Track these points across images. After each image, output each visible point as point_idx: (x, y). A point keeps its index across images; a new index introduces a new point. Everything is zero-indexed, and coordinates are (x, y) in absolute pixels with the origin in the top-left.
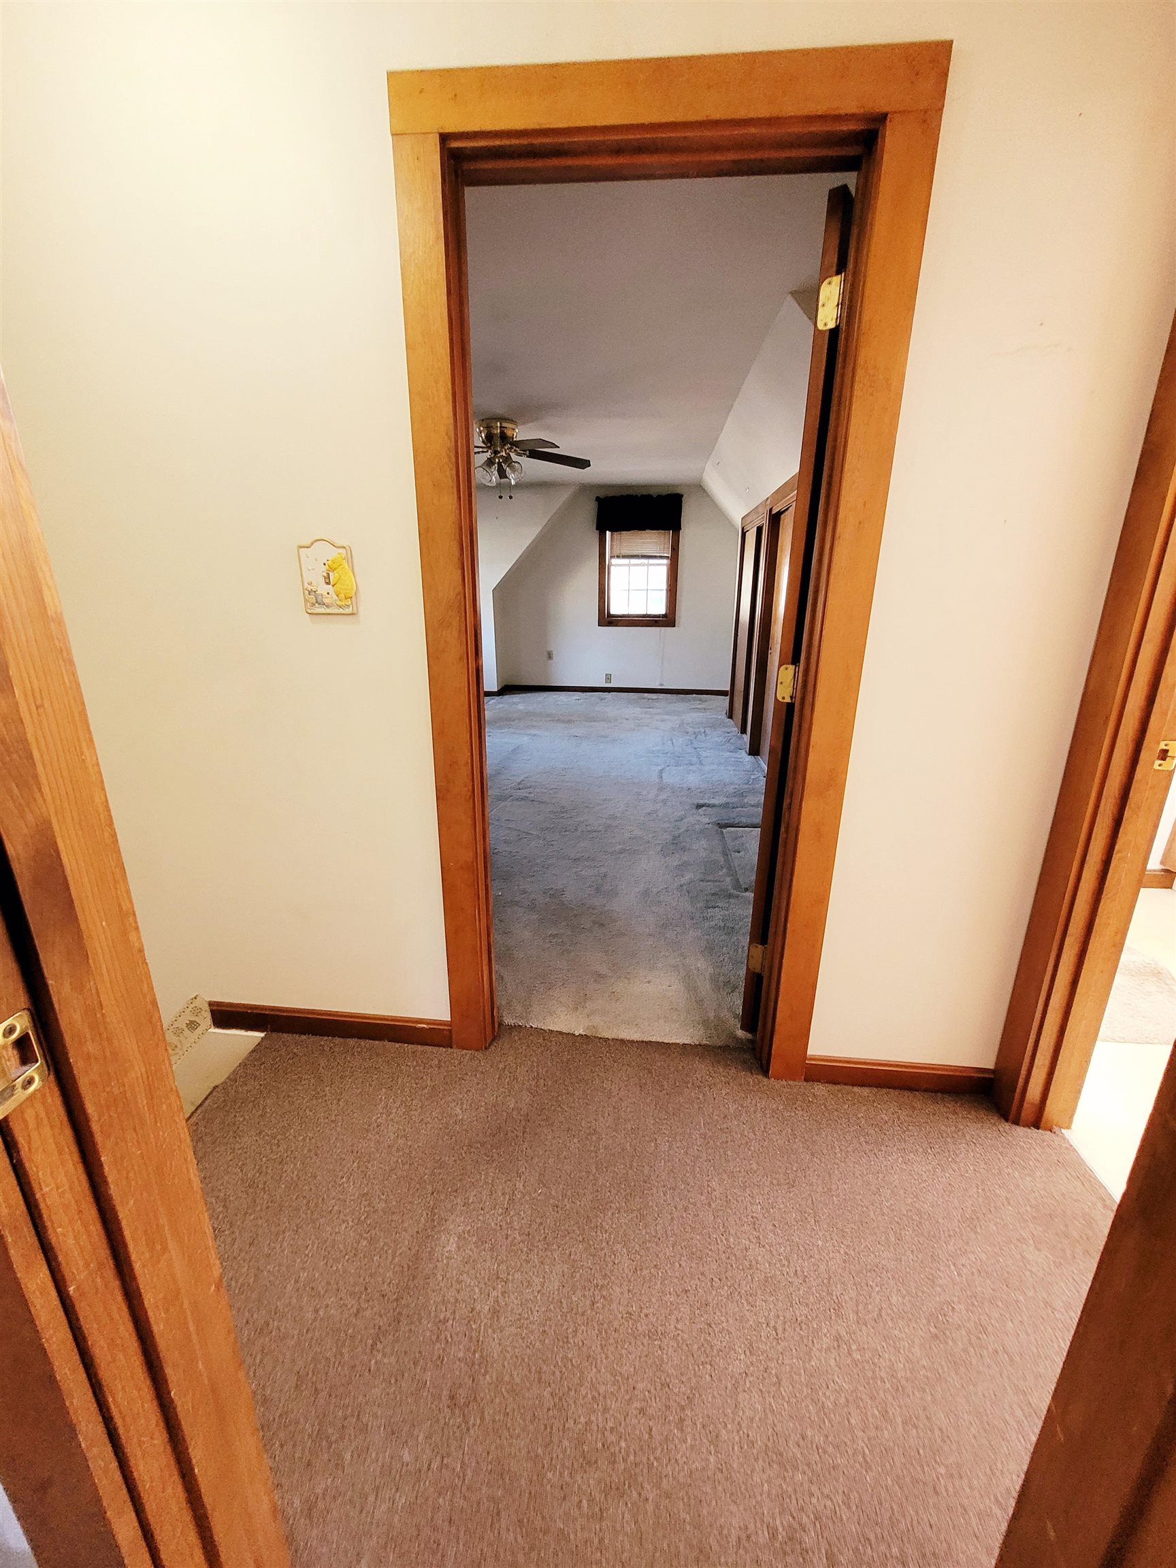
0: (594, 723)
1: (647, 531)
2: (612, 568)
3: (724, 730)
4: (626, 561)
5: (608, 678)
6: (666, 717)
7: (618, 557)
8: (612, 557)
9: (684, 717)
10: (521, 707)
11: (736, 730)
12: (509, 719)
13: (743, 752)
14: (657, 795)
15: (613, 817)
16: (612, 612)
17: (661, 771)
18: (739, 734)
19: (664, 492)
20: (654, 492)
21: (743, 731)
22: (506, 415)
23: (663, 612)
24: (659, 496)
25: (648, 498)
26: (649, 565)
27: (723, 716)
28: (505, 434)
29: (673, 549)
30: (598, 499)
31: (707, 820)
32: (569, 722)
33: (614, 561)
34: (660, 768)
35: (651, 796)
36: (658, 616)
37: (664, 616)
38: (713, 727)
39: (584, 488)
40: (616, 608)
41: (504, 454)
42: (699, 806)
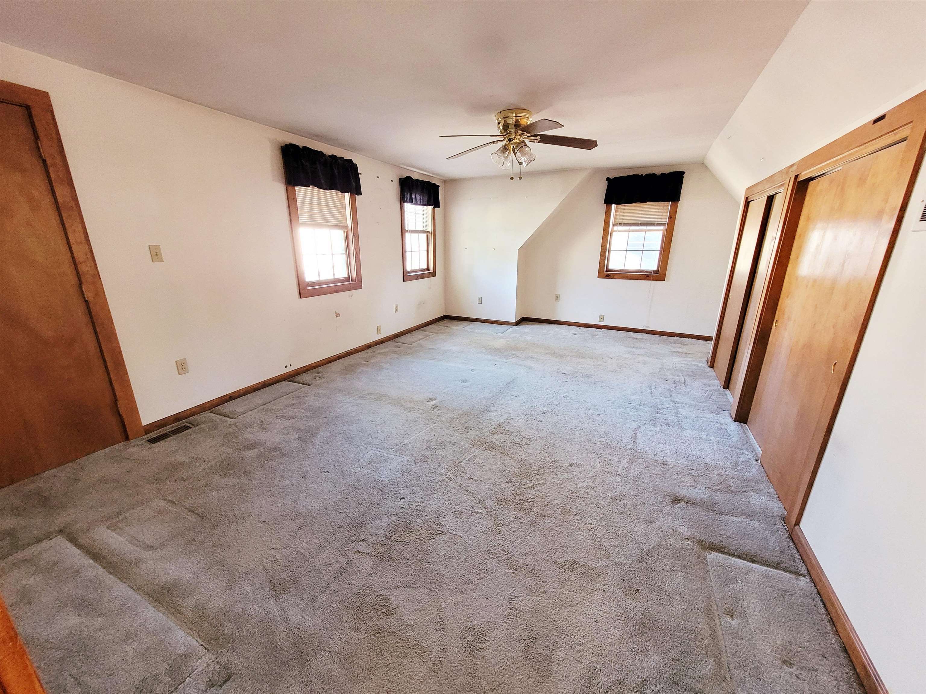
0: (582, 360)
1: (649, 203)
2: (614, 234)
3: (705, 381)
4: (627, 228)
5: (602, 318)
6: (647, 359)
7: (620, 224)
8: (615, 225)
9: (664, 361)
10: (529, 338)
11: (717, 383)
12: (516, 349)
13: (726, 415)
14: (628, 469)
15: (574, 496)
16: (611, 267)
17: (636, 431)
18: (722, 389)
19: (667, 171)
20: (658, 172)
21: (727, 384)
22: (522, 106)
23: (655, 268)
24: (662, 174)
25: (652, 176)
26: (646, 231)
27: (703, 364)
28: (519, 122)
29: (670, 217)
30: (608, 179)
31: (684, 530)
32: (562, 356)
33: (616, 228)
34: (635, 425)
35: (621, 469)
36: (651, 272)
37: (656, 272)
38: (694, 375)
39: (597, 171)
40: (614, 264)
41: (517, 141)
42: (676, 500)
